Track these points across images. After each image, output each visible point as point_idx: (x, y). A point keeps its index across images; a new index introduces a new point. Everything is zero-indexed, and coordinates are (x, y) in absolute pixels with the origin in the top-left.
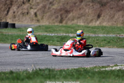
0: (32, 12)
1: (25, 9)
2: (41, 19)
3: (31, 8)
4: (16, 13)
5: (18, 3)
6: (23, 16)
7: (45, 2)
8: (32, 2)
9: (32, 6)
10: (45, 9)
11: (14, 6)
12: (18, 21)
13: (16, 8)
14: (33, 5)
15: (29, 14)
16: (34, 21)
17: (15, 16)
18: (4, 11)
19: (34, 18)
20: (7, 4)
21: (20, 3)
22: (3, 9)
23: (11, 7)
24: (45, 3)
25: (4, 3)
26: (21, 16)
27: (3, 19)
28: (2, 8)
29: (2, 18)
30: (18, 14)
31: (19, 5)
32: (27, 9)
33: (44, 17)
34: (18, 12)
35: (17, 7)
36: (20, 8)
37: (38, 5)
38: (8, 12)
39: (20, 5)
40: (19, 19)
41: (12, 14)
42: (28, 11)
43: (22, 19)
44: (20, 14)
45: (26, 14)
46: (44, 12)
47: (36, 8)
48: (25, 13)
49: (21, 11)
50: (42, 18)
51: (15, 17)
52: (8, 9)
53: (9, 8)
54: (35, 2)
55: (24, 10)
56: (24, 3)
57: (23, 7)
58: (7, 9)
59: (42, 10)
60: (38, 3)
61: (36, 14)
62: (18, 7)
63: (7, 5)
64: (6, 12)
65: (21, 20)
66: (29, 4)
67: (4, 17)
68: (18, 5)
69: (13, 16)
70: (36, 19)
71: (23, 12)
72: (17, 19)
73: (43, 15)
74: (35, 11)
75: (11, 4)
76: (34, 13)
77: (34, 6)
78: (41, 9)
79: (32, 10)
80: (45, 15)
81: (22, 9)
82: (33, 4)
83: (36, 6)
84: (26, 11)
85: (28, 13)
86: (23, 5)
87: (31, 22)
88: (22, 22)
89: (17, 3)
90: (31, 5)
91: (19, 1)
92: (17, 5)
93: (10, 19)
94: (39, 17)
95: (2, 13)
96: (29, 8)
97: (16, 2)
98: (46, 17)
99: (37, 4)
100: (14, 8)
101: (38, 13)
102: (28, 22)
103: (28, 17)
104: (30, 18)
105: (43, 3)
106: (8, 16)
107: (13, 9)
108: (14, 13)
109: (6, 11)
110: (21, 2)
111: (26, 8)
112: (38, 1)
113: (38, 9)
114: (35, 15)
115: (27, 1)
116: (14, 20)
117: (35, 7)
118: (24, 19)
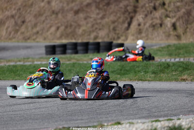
0: (169, 22)
1: (156, 18)
2: (183, 34)
3: (167, 16)
4: (142, 24)
5: (146, 9)
6: (154, 29)
7: (189, 5)
8: (169, 6)
9: (168, 13)
10: (188, 17)
11: (140, 15)
12: (146, 38)
13: (142, 18)
14: (170, 11)
15: (163, 26)
16: (172, 37)
17: (140, 30)
18: (124, 22)
19: (172, 33)
20: (127, 11)
21: (148, 9)
22: (121, 20)
23: (135, 16)
24: (189, 8)
25: (123, 10)
26: (150, 29)
27: (122, 36)
28: (120, 18)
29: (119, 35)
30: (146, 27)
31: (148, 12)
32: (161, 18)
33: (188, 30)
34: (145, 24)
35: (143, 16)
36: (148, 17)
37: (179, 11)
38: (129, 24)
39: (150, 12)
40: (147, 36)
41: (137, 27)
42: (162, 21)
43: (152, 35)
44: (149, 26)
45: (159, 26)
46: (187, 22)
47: (175, 16)
48: (156, 24)
49: (150, 22)
50: (185, 32)
51: (140, 32)
52: (129, 20)
53: (132, 18)
54: (174, 5)
55: (154, 20)
56: (155, 8)
57: (154, 15)
58: (127, 19)
59: (184, 19)
60: (178, 7)
61: (174, 26)
62: (146, 16)
63: (127, 13)
64: (126, 25)
65: (150, 36)
66: (163, 11)
67: (123, 33)
68: (146, 13)
69: (138, 30)
70: (175, 33)
71: (154, 24)
72: (143, 35)
73: (186, 27)
74: (174, 20)
75: (135, 12)
76: (171, 25)
77: (171, 13)
78: (182, 17)
79: (168, 19)
80: (189, 26)
81: (152, 19)
82: (169, 9)
83: (175, 12)
84: (158, 21)
85: (161, 25)
86: (154, 12)
87: (167, 40)
88: (153, 39)
89: (144, 8)
90: (166, 10)
91: (147, 5)
92: (144, 11)
93: (133, 35)
94: (180, 30)
95: (120, 26)
96: (163, 17)
97: (142, 7)
98: (190, 29)
99: (176, 10)
100: (139, 18)
101: (178, 24)
102: (162, 40)
103: (161, 31)
104: (164, 33)
105: (187, 7)
106: (129, 31)
107: (138, 20)
108: (139, 25)
109: (126, 22)
110: (151, 8)
111: (158, 17)
112: (178, 4)
113: (177, 16)
114: (172, 28)
115: (160, 4)
116: (139, 36)
117: (173, 15)
118: (156, 34)
